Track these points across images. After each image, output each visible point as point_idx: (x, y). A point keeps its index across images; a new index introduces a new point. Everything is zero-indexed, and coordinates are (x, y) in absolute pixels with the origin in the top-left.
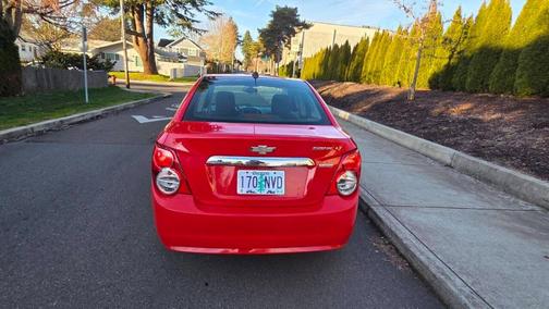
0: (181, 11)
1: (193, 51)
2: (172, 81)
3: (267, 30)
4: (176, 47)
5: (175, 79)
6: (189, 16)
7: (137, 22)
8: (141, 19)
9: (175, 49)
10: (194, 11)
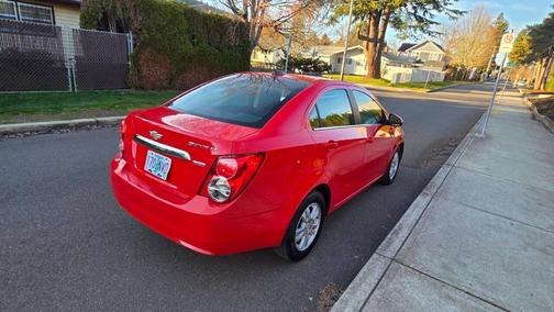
0: (420, 13)
1: (436, 55)
2: (393, 85)
3: (540, 27)
4: (416, 51)
5: (398, 84)
6: (427, 17)
7: (371, 28)
8: (376, 25)
9: (415, 53)
10: (434, 12)
